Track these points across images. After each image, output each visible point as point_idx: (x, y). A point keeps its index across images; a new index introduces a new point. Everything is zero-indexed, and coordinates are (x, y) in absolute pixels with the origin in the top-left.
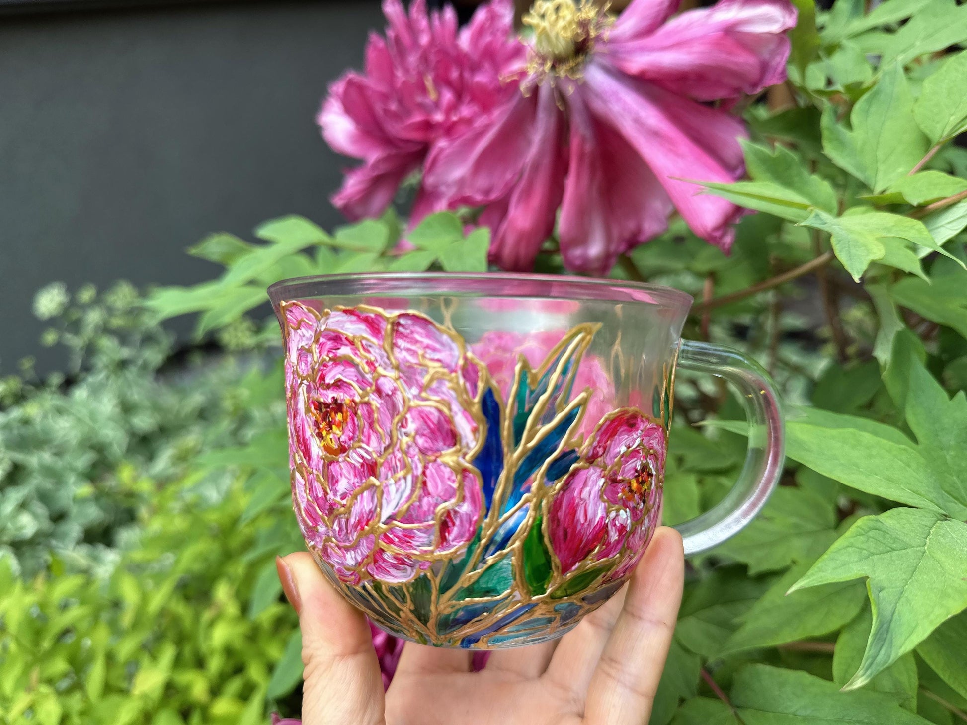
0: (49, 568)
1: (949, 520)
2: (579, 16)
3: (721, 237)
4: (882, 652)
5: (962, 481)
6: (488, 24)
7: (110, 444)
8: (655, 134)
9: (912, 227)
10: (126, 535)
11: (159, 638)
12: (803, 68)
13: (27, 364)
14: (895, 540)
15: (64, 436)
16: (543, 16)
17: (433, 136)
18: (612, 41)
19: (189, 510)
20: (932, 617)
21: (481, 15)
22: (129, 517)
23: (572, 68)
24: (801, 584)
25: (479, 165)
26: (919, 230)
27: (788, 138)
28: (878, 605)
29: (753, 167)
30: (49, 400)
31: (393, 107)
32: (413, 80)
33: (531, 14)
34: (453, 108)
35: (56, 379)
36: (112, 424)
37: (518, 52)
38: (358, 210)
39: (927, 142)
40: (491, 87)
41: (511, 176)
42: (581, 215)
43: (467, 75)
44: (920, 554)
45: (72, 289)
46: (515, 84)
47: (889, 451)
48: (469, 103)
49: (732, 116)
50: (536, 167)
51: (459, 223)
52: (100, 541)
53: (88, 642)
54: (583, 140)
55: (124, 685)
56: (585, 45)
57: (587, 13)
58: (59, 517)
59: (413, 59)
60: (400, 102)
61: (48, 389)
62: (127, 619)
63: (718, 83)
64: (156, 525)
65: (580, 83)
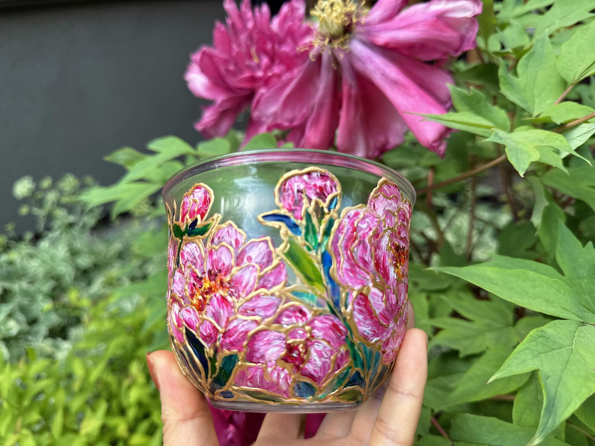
0: (27, 354)
1: (585, 325)
2: (345, 9)
3: (438, 147)
4: (551, 420)
5: (592, 299)
6: (290, 14)
7: (64, 275)
8: (395, 83)
9: (557, 139)
10: (75, 332)
11: (97, 397)
12: (486, 39)
13: (10, 227)
14: (554, 343)
15: (35, 271)
16: (323, 10)
17: (257, 85)
18: (367, 24)
19: (113, 316)
20: (580, 394)
21: (285, 9)
22: (77, 321)
23: (342, 42)
24: (497, 376)
25: (286, 104)
26: (561, 141)
27: (478, 82)
28: (546, 389)
29: (457, 103)
30: (24, 249)
31: (232, 67)
32: (244, 50)
33: (315, 9)
34: (269, 68)
35: (29, 236)
36: (64, 263)
37: (308, 31)
38: (212, 132)
39: (564, 83)
40: (292, 54)
41: (306, 111)
42: (351, 134)
43: (277, 47)
44: (570, 351)
45: (37, 180)
46: (306, 53)
47: (547, 283)
48: (279, 64)
49: (443, 70)
50: (321, 105)
51: (274, 140)
52: (59, 336)
53: (53, 400)
54: (350, 87)
55: (75, 427)
56: (350, 28)
57: (350, 7)
58: (33, 322)
59: (243, 37)
60: (236, 64)
61: (23, 243)
62: (76, 386)
63: (434, 49)
64: (93, 327)
65: (347, 52)
